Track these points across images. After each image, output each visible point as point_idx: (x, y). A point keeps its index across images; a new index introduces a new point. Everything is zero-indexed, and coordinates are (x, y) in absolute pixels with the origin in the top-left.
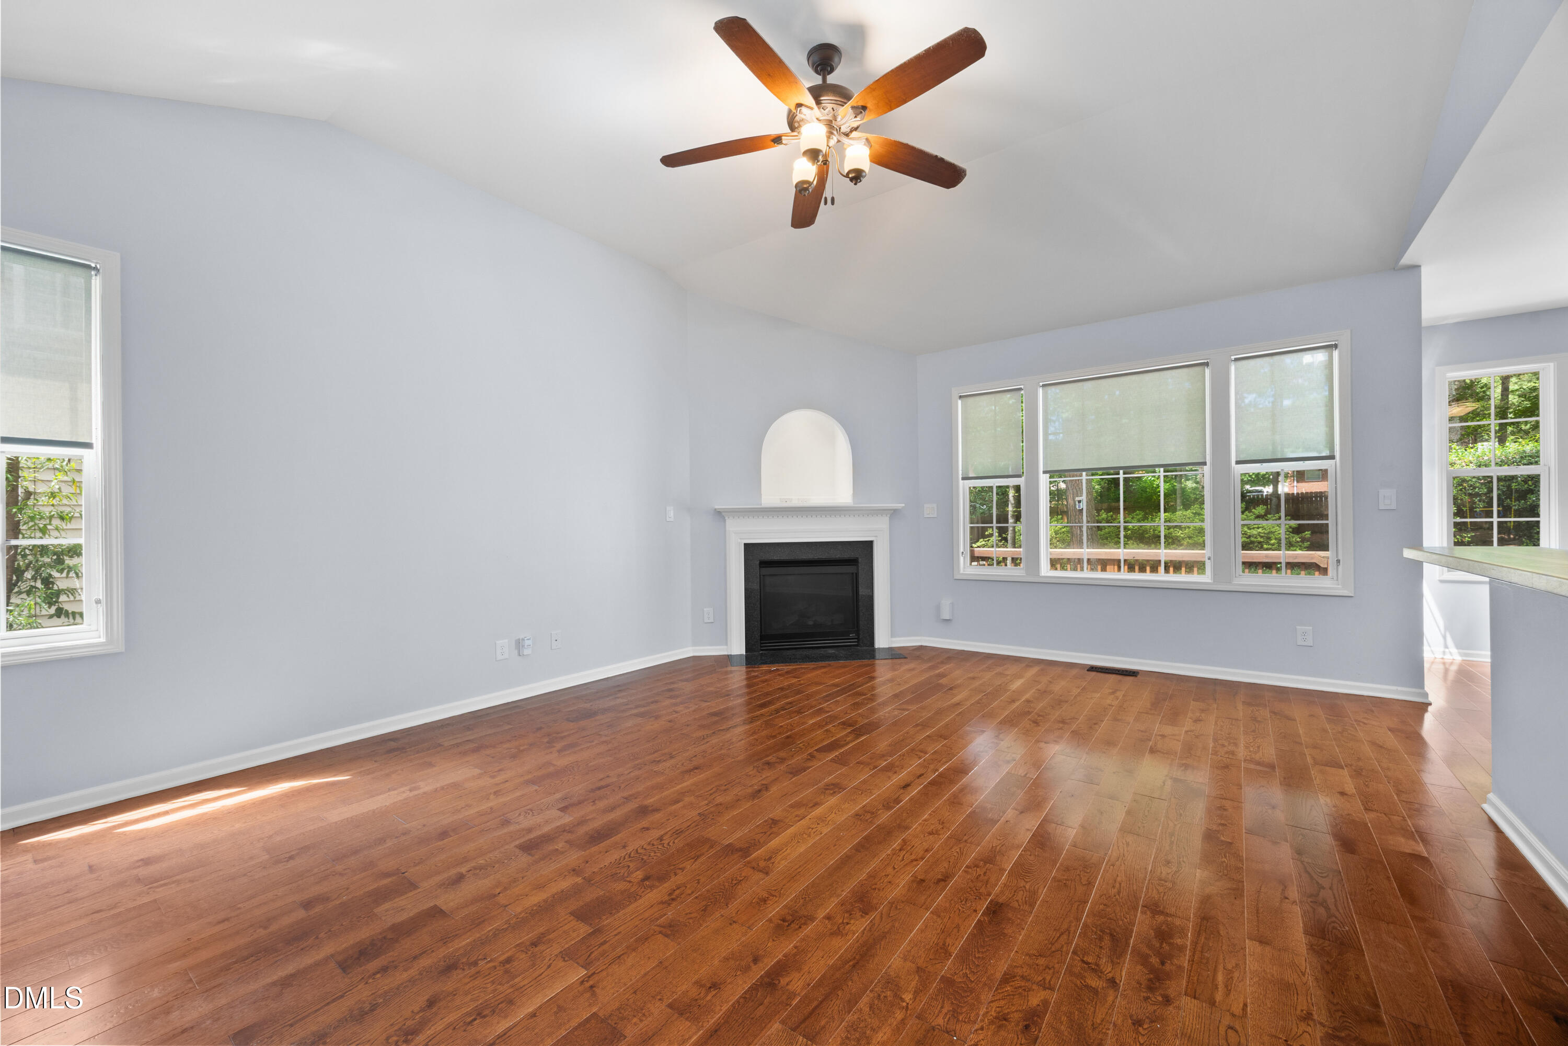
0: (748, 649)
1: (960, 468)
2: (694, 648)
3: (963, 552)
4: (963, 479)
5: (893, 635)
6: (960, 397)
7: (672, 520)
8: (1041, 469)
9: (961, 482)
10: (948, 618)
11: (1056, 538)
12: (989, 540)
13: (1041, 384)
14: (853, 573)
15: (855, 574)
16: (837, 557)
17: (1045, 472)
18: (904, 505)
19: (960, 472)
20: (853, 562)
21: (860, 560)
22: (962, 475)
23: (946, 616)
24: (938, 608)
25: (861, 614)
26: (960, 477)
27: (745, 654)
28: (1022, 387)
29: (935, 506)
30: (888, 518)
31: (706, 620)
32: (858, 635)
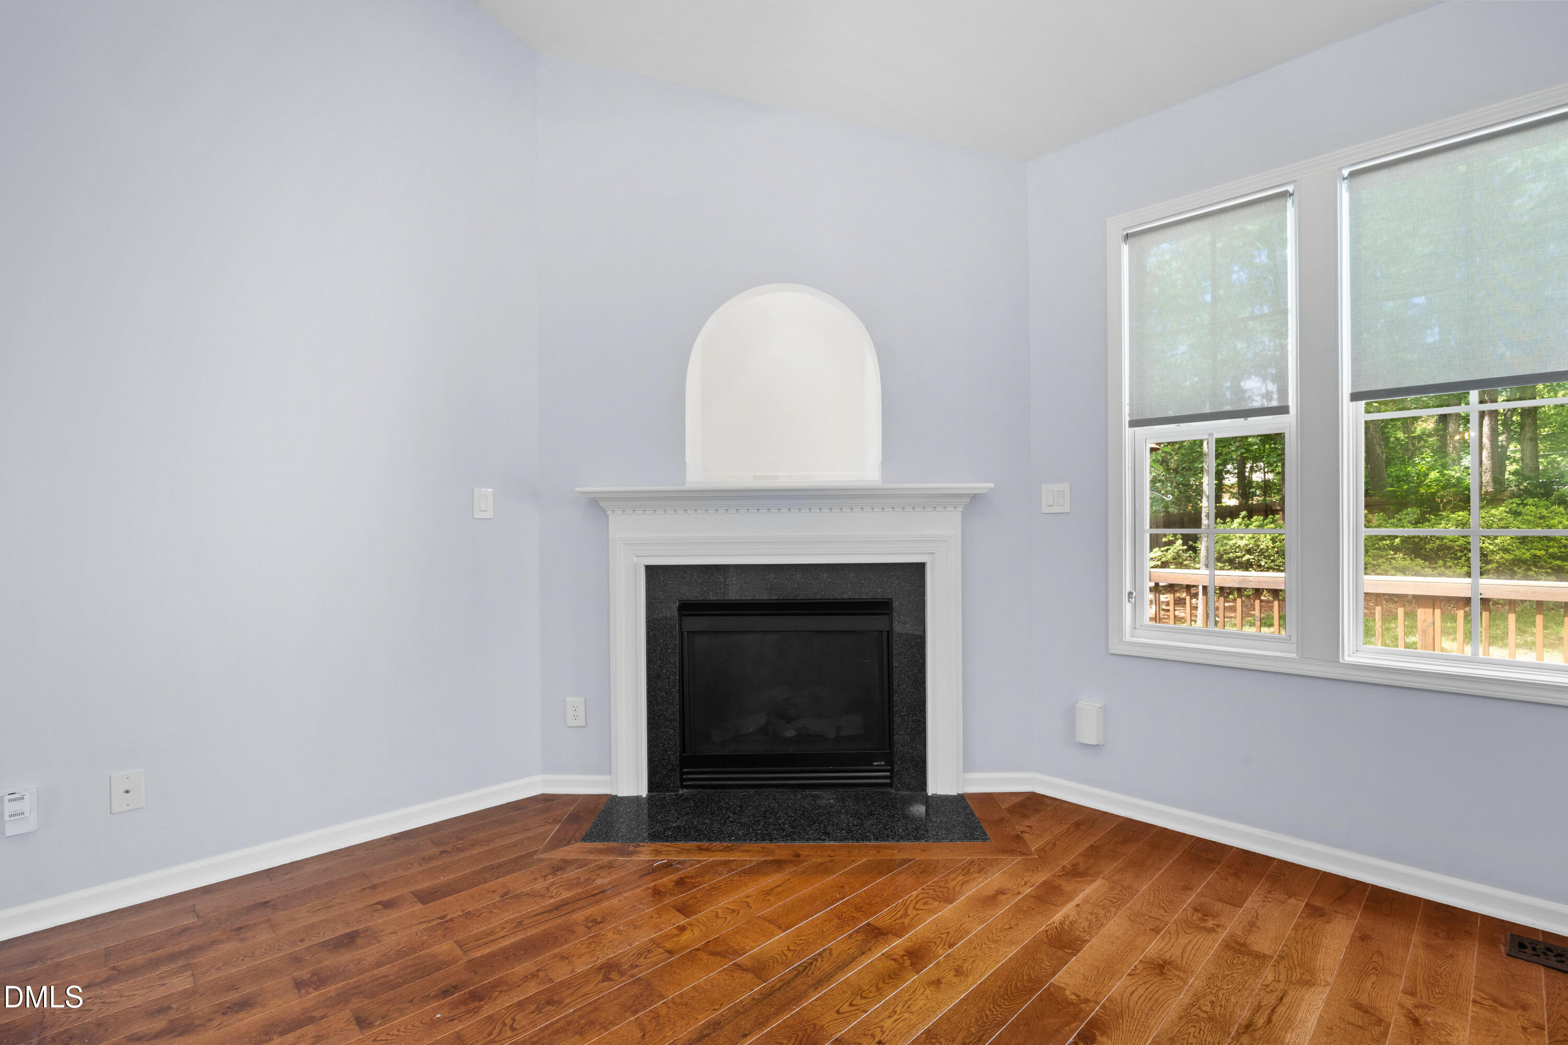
0: (653, 785)
1: (1126, 399)
2: (546, 777)
3: (1130, 593)
4: (1134, 424)
5: (968, 765)
6: (1127, 236)
7: (489, 515)
8: (1346, 389)
9: (1128, 432)
10: (1093, 741)
11: (1274, 547)
12: (1168, 549)
13: (1346, 172)
14: (881, 632)
15: (885, 634)
16: (846, 596)
17: (1355, 397)
18: (992, 485)
19: (1126, 410)
20: (882, 607)
21: (895, 605)
22: (1130, 415)
23: (1089, 735)
24: (1071, 716)
25: (898, 720)
26: (1126, 419)
27: (644, 792)
28: (1290, 188)
29: (1065, 487)
30: (959, 515)
31: (571, 722)
32: (890, 762)
